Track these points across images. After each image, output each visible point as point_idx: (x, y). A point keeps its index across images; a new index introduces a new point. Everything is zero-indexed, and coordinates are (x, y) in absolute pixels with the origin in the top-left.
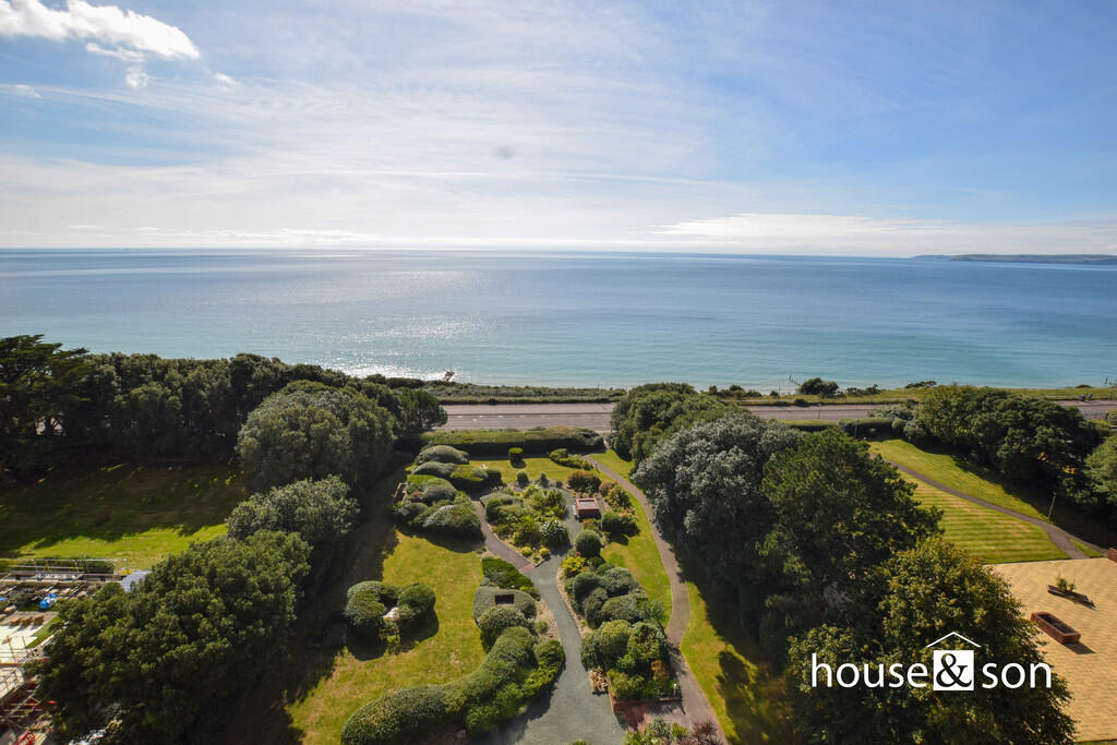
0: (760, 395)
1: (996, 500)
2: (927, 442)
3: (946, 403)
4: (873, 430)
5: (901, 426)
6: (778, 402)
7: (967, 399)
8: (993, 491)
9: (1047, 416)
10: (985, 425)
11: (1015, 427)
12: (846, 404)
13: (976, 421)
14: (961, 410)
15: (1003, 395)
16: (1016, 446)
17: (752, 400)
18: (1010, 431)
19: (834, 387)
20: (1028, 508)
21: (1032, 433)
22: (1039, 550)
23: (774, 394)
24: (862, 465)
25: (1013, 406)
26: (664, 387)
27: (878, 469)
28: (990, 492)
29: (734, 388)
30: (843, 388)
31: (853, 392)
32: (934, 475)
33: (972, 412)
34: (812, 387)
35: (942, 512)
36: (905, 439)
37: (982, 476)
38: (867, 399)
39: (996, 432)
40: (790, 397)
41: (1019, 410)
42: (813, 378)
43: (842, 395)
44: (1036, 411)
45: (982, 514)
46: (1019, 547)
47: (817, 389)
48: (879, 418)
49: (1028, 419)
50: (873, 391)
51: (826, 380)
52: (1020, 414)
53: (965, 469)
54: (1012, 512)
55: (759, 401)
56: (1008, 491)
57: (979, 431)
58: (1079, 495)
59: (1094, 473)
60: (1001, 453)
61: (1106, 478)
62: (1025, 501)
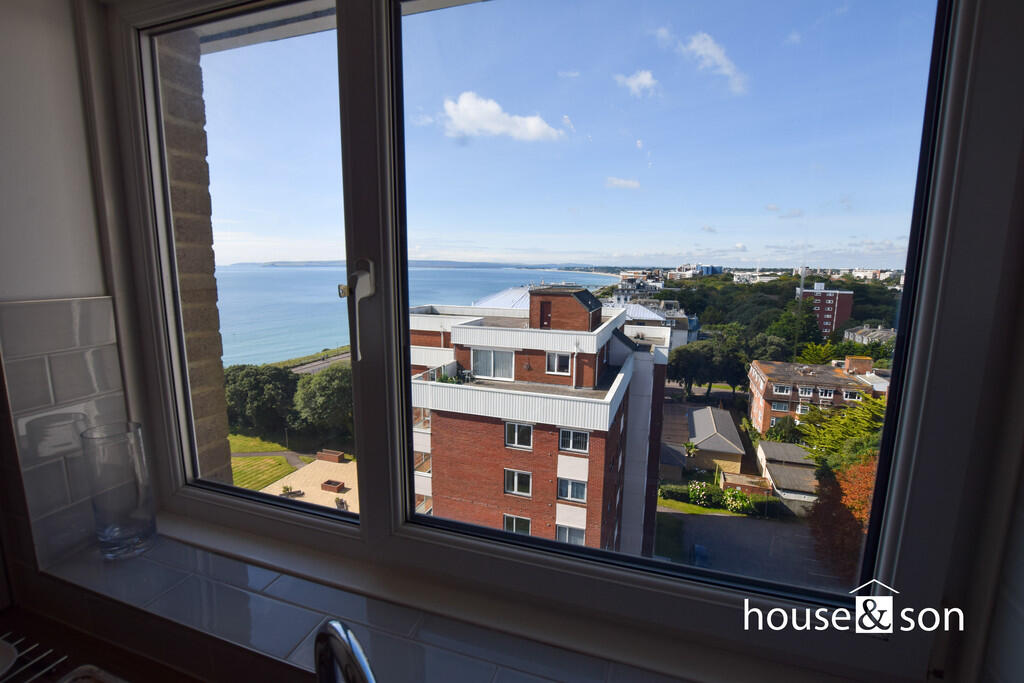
1: (255, 449)
9: (269, 376)
10: (233, 394)
11: (251, 390)
15: (243, 368)
16: (256, 404)
18: (249, 394)
20: (276, 446)
21: (262, 391)
25: (247, 375)
28: (252, 444)
37: (247, 434)
39: (241, 398)
41: (251, 376)
44: (263, 374)
49: (258, 382)
52: (252, 380)
54: (265, 453)
56: (263, 439)
57: (231, 400)
58: (296, 424)
59: (298, 408)
60: (248, 412)
61: (304, 408)
62: (274, 442)
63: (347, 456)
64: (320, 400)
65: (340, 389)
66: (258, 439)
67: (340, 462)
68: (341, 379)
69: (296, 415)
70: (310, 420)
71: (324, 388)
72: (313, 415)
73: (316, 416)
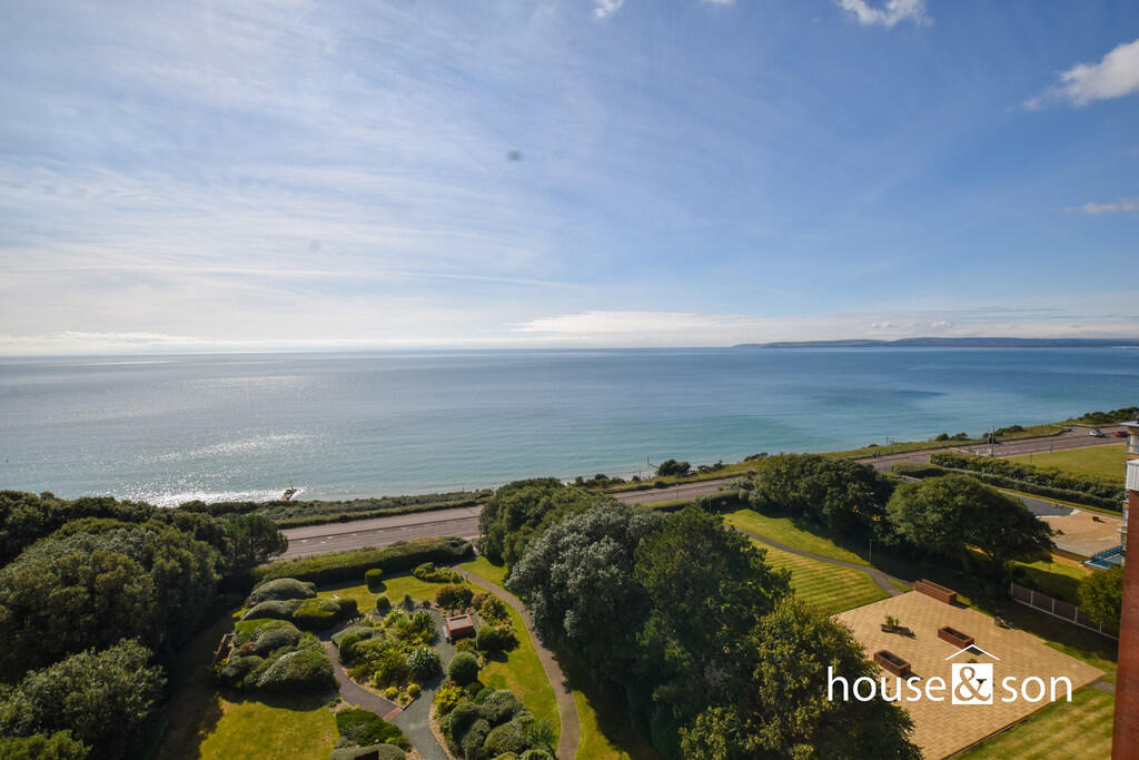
0: (623, 482)
1: (829, 554)
2: (769, 509)
3: (778, 471)
4: (724, 503)
5: (746, 496)
6: (640, 486)
7: (792, 466)
8: (825, 545)
9: (853, 474)
10: (810, 487)
11: (832, 486)
12: (699, 481)
13: (802, 485)
14: (790, 477)
15: (818, 459)
16: (836, 503)
17: (617, 487)
18: (829, 490)
19: (687, 466)
20: (850, 556)
21: (844, 490)
22: (868, 592)
23: (636, 479)
24: (719, 538)
25: (827, 468)
26: (531, 483)
27: (734, 539)
28: (824, 547)
29: (599, 477)
30: (694, 468)
31: (704, 470)
32: (779, 538)
33: (798, 477)
34: (670, 469)
35: (791, 572)
36: (751, 508)
37: (816, 533)
38: (715, 475)
39: (818, 492)
40: (650, 480)
41: (832, 471)
42: (668, 460)
43: (694, 474)
44: (844, 470)
45: (821, 568)
46: (853, 594)
47: (674, 470)
48: (727, 491)
49: (840, 478)
50: (719, 467)
51: (680, 461)
52: (833, 474)
53: (802, 529)
54: (842, 562)
55: (623, 487)
56: (837, 544)
57: (806, 493)
58: (887, 539)
59: (893, 518)
60: (826, 511)
61: (902, 521)
62: (851, 551)
63: (960, 599)
64: (934, 517)
65: (965, 509)
66: (830, 542)
67: (950, 604)
68: (968, 494)
69: (887, 526)
70: (911, 537)
71: (940, 503)
72: (917, 534)
73: (922, 536)
